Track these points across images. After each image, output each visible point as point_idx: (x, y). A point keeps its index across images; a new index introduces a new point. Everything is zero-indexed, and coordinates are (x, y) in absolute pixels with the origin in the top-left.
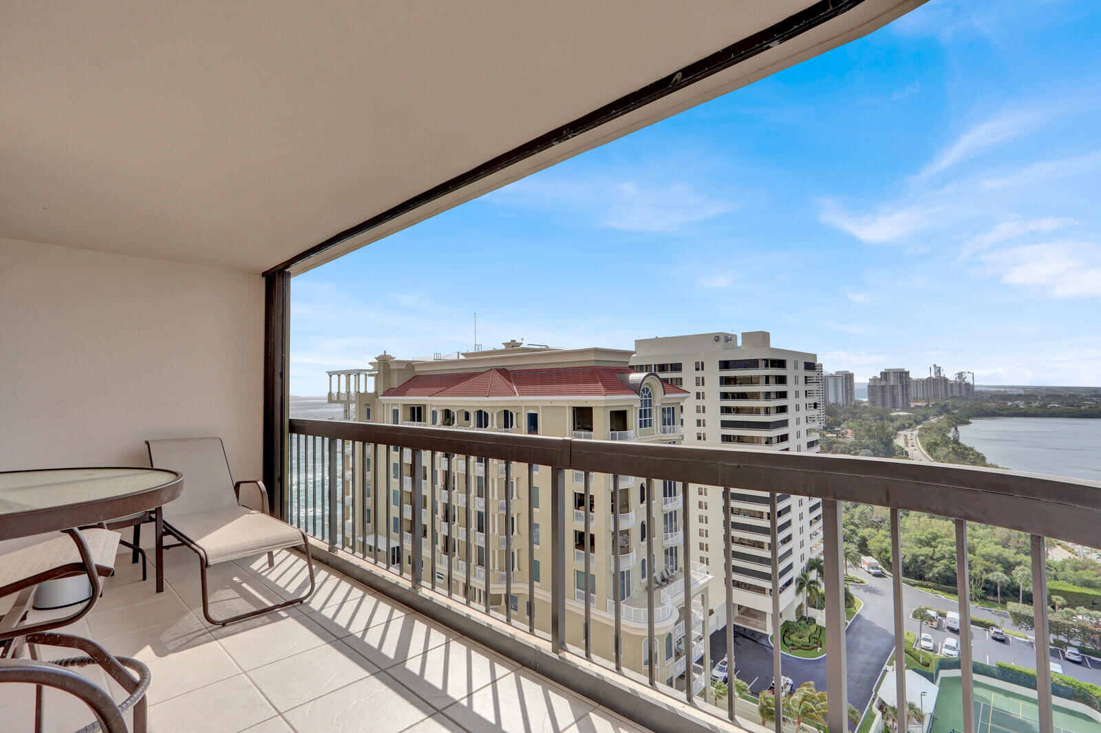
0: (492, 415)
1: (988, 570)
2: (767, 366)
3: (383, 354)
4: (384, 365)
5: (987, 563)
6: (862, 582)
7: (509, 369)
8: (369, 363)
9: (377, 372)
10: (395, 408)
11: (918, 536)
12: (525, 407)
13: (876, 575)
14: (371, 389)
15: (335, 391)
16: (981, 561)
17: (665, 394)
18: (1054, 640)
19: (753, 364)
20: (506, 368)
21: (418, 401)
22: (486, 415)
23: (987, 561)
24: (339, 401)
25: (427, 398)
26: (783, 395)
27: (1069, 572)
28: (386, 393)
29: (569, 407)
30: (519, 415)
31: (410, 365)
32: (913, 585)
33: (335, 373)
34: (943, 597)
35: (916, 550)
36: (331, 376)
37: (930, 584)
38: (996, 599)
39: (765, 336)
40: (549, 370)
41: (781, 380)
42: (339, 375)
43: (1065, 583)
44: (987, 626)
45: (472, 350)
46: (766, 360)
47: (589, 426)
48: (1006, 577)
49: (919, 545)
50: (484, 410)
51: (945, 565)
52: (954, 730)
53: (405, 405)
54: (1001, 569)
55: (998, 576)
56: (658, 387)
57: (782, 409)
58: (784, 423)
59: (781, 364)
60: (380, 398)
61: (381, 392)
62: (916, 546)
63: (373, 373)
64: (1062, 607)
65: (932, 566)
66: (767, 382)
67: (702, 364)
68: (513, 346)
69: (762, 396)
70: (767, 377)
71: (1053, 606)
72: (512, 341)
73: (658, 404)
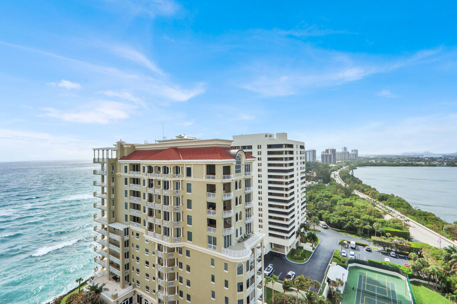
0: (171, 168)
1: (365, 225)
2: (286, 147)
3: (120, 141)
4: (121, 146)
5: (364, 222)
6: (320, 231)
7: (178, 148)
8: (113, 145)
9: (117, 149)
10: (126, 165)
11: (340, 213)
12: (186, 164)
13: (325, 228)
14: (114, 157)
15: (97, 157)
16: (362, 221)
17: (246, 159)
18: (387, 249)
19: (280, 146)
20: (177, 147)
21: (136, 162)
22: (168, 168)
23: (364, 221)
24: (98, 162)
25: (140, 161)
26: (292, 159)
27: (392, 224)
28: (123, 158)
29: (205, 164)
30: (183, 168)
31: (133, 146)
32: (338, 232)
33: (96, 149)
34: (349, 235)
35: (340, 218)
36: (94, 151)
37: (344, 231)
38: (367, 235)
39: (285, 135)
40: (196, 148)
41: (291, 153)
42: (99, 150)
43: (390, 228)
44: (364, 246)
45: (162, 139)
46: (286, 145)
47: (214, 173)
48: (371, 227)
49: (341, 216)
50: (166, 166)
51: (350, 223)
52: (354, 287)
53: (130, 164)
54: (369, 224)
55: (368, 226)
56: (243, 156)
57: (292, 164)
58: (292, 170)
59: (291, 146)
60: (119, 161)
61: (119, 158)
62: (339, 216)
63: (115, 149)
64: (389, 237)
65: (345, 224)
66: (286, 154)
67: (261, 146)
68: (180, 138)
69: (284, 159)
70: (286, 151)
71: (387, 237)
72: (180, 135)
73: (243, 163)
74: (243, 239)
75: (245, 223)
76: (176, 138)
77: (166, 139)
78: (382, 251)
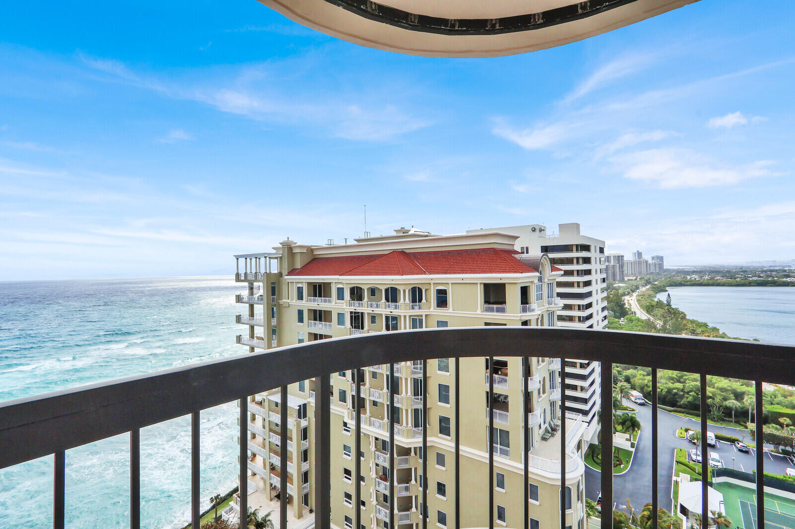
0: (404, 291)
1: (725, 399)
2: (577, 250)
3: (287, 240)
4: (289, 249)
5: (723, 394)
6: (633, 410)
7: (407, 251)
8: (273, 248)
9: (281, 256)
10: (300, 285)
11: (670, 375)
12: (434, 284)
13: (641, 404)
14: (275, 270)
15: (242, 272)
16: (719, 392)
17: (552, 271)
18: (782, 450)
19: (567, 248)
20: (404, 250)
21: (323, 279)
23: (723, 392)
24: (246, 280)
25: (337, 277)
26: (588, 272)
27: (780, 398)
28: (291, 273)
29: (481, 283)
30: (428, 292)
31: (311, 250)
32: (670, 411)
33: (242, 256)
34: (693, 420)
35: (671, 385)
36: (238, 259)
37: (682, 410)
38: (731, 419)
39: (576, 226)
40: (449, 252)
41: (587, 260)
42: (246, 259)
43: (779, 406)
44: (733, 441)
45: (363, 237)
46: (577, 246)
47: (503, 301)
48: (739, 404)
49: (672, 381)
51: (694, 396)
52: (738, 528)
53: (309, 284)
54: (733, 398)
55: (732, 403)
56: (547, 265)
57: (588, 284)
58: (589, 294)
59: (586, 248)
60: (286, 277)
61: (285, 272)
62: (670, 382)
63: (278, 256)
64: (788, 426)
65: (683, 396)
66: (578, 263)
67: (527, 249)
68: (404, 233)
69: (575, 273)
70: (578, 259)
71: (782, 425)
72: (402, 228)
73: (546, 280)
74: (549, 433)
75: (550, 401)
76: (395, 234)
77: (369, 237)
78: (773, 453)
